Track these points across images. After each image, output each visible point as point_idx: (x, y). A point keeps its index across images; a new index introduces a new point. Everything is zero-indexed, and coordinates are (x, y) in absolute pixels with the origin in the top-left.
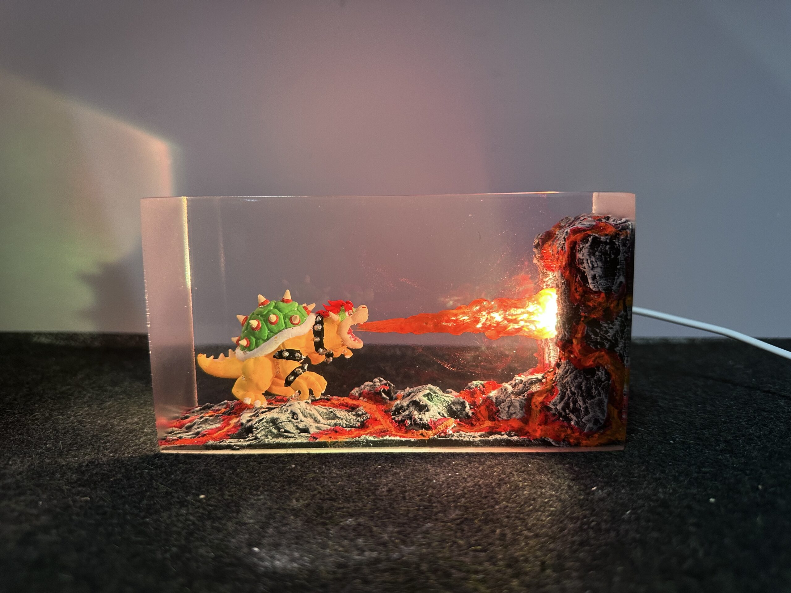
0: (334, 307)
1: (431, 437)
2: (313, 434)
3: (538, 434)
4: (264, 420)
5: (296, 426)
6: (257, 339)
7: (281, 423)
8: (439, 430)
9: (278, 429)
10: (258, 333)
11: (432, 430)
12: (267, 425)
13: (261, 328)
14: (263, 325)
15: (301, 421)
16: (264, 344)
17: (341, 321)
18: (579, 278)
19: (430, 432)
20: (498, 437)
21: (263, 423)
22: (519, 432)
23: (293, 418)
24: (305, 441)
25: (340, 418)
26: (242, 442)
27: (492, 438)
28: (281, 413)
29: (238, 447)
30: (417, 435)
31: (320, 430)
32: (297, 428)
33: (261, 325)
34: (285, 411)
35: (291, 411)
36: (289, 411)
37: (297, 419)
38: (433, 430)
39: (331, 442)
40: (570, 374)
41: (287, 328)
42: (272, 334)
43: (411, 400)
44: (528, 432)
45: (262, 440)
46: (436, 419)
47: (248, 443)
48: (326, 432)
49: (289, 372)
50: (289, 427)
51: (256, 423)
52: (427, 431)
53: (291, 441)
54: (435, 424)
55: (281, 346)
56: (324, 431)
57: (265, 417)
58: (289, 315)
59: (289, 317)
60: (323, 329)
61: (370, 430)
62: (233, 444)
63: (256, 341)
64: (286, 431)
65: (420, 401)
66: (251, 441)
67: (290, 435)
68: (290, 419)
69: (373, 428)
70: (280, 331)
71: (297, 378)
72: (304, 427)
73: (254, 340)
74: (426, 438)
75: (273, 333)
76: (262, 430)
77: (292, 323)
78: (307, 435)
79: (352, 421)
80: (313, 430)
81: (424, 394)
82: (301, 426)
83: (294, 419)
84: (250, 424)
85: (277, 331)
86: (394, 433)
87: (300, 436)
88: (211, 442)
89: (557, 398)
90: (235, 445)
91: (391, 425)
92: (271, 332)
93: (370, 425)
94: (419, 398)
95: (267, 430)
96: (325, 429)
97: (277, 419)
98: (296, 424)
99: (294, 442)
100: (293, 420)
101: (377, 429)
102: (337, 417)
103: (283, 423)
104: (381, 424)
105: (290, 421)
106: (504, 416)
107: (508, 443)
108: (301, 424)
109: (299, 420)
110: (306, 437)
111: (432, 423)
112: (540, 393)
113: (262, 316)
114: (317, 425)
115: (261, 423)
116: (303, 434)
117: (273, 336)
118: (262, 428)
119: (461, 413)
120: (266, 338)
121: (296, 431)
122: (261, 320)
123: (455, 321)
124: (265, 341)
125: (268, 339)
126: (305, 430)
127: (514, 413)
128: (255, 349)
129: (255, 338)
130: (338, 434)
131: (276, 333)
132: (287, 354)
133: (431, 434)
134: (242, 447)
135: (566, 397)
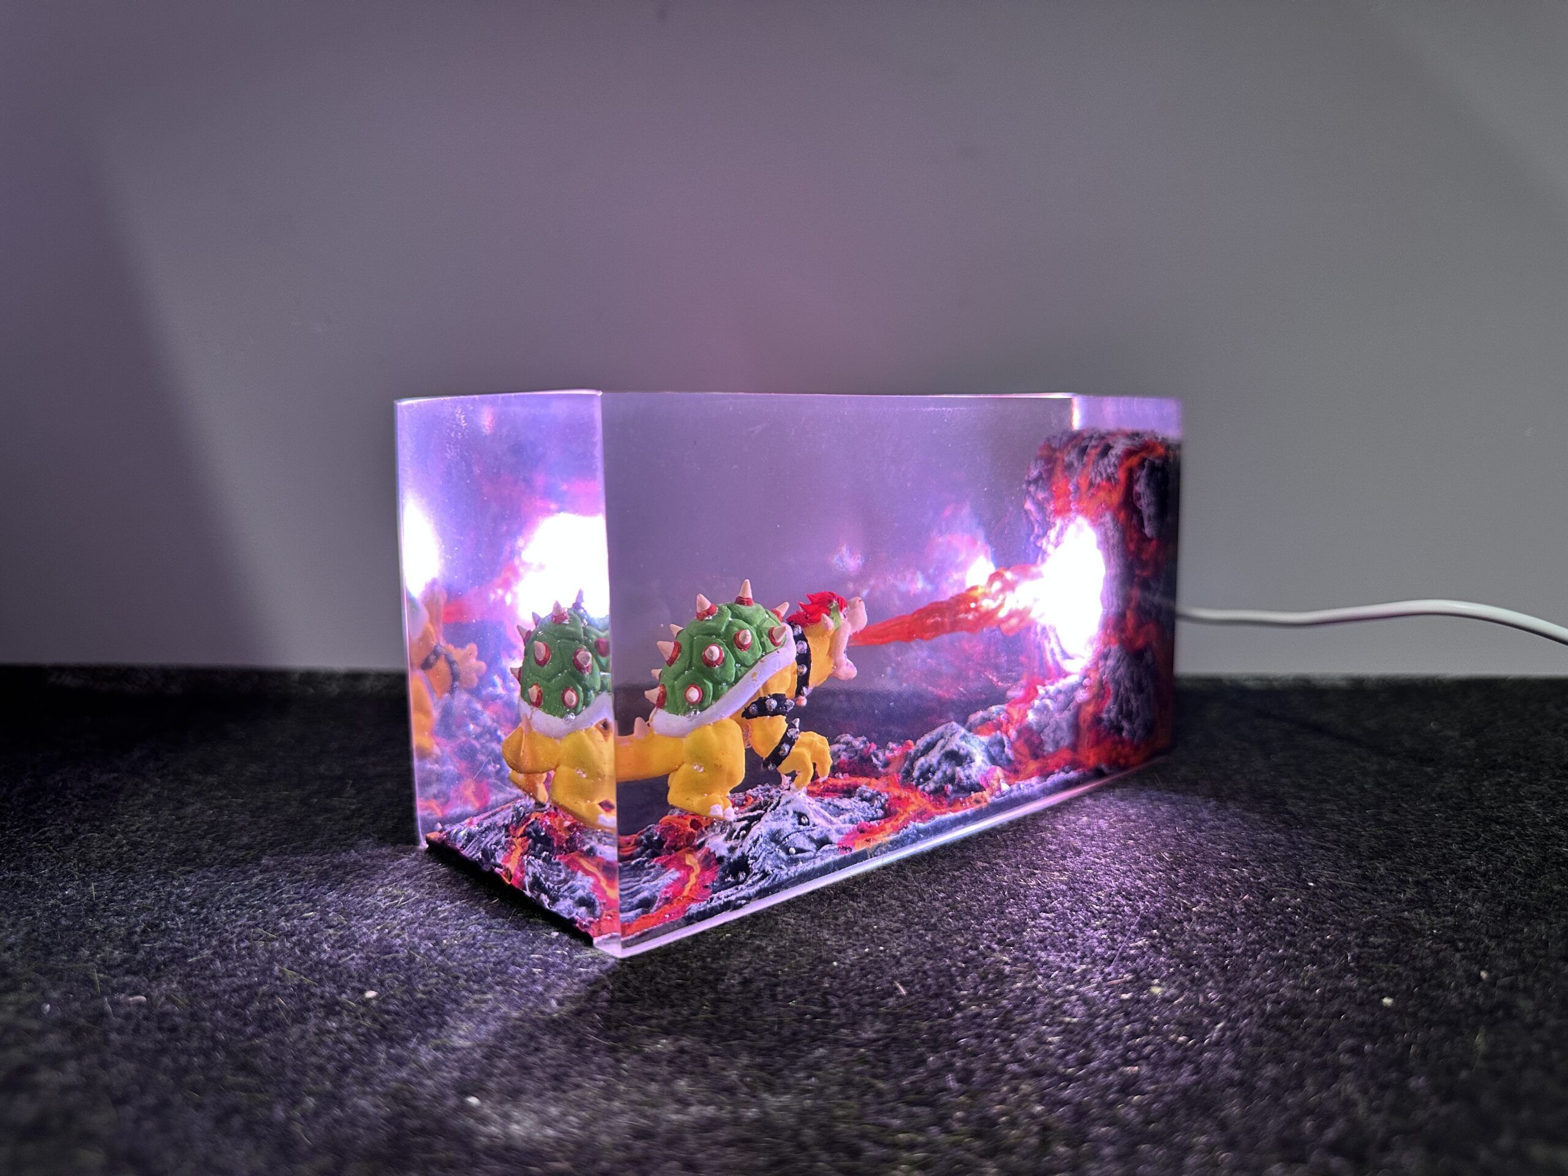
1: (989, 800)
2: (839, 844)
3: (1092, 762)
4: (761, 840)
5: (809, 837)
6: (717, 683)
7: (787, 837)
8: (994, 787)
10: (719, 671)
11: (985, 790)
12: (769, 848)
13: (724, 660)
14: (727, 653)
15: (814, 825)
16: (730, 691)
17: (837, 629)
18: (1134, 521)
19: (985, 793)
20: (1055, 778)
21: (760, 845)
22: (1074, 765)
23: (800, 823)
24: (838, 858)
25: (847, 810)
27: (1050, 781)
28: (779, 819)
30: (970, 803)
31: (842, 834)
32: (811, 839)
33: (724, 655)
34: (784, 815)
35: (795, 812)
36: (791, 813)
38: (987, 790)
43: (942, 752)
44: (1081, 762)
46: (984, 772)
47: (757, 888)
48: (851, 836)
50: (802, 842)
51: (750, 849)
52: (980, 793)
54: (985, 779)
56: (847, 834)
57: (759, 834)
58: (765, 629)
59: (767, 631)
60: (808, 649)
61: (904, 817)
63: (713, 687)
64: (799, 851)
65: (959, 749)
66: (760, 883)
67: (807, 855)
68: (797, 826)
69: (905, 811)
71: (793, 747)
72: (821, 836)
73: (710, 685)
74: (984, 805)
75: (746, 666)
76: (765, 858)
78: (833, 848)
79: (867, 810)
80: (835, 838)
81: (959, 737)
82: (816, 835)
83: (804, 825)
84: (738, 853)
85: (753, 662)
86: (935, 809)
87: (824, 851)
89: (1110, 702)
91: (925, 801)
92: (743, 665)
93: (899, 809)
95: (771, 856)
97: (779, 831)
98: (807, 834)
99: (824, 863)
100: (802, 827)
101: (913, 810)
102: (843, 809)
103: (791, 838)
104: (913, 803)
105: (798, 831)
106: (1049, 748)
107: (1068, 785)
108: (815, 832)
109: (811, 825)
110: (834, 850)
111: (981, 779)
112: (1088, 701)
113: (718, 635)
114: (834, 827)
115: (758, 846)
116: (826, 847)
117: (746, 672)
119: (1002, 757)
120: (733, 679)
121: (811, 847)
122: (722, 645)
124: (731, 685)
127: (1061, 739)
128: (711, 704)
129: (712, 681)
130: (869, 833)
131: (752, 666)
132: (774, 703)
133: (987, 797)
135: (1120, 698)
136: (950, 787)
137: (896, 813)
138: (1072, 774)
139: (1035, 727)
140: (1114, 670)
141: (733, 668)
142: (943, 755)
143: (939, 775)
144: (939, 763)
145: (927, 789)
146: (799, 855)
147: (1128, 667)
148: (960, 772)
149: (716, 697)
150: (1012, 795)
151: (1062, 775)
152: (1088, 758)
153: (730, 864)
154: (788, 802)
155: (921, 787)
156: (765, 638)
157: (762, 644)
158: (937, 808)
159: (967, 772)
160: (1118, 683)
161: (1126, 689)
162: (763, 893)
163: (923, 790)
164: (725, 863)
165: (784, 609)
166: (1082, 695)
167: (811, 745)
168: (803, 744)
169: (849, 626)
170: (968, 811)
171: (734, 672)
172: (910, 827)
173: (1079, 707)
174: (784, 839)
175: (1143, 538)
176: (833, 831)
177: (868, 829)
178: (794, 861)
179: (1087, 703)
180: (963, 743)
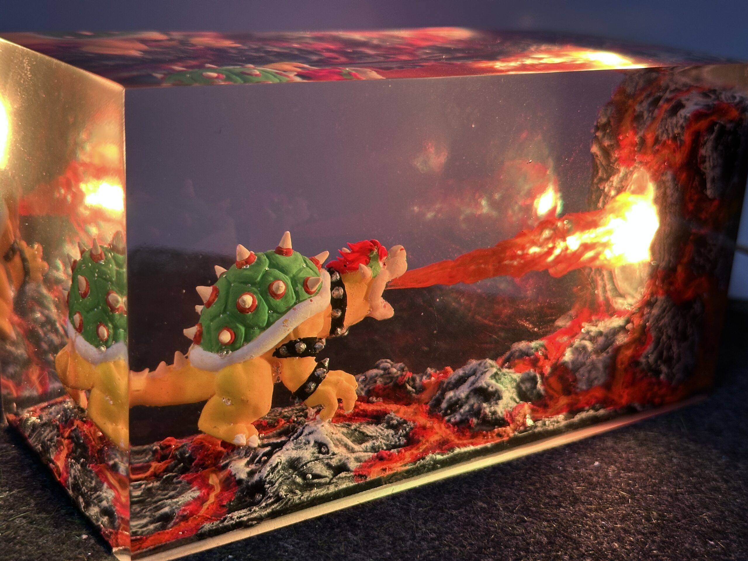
1: (512, 435)
2: (355, 471)
3: (624, 401)
4: (280, 467)
5: (328, 464)
6: (249, 328)
7: (306, 464)
8: (518, 423)
9: (303, 476)
10: (251, 317)
11: (509, 425)
12: (286, 474)
13: (257, 307)
14: (260, 301)
15: (334, 454)
16: (262, 334)
17: (374, 277)
18: (696, 183)
19: (508, 428)
20: (583, 415)
21: (278, 472)
22: (604, 403)
23: (320, 452)
24: (351, 484)
25: (371, 437)
26: (257, 512)
27: (577, 418)
28: (300, 448)
29: (256, 522)
30: (493, 437)
31: (360, 462)
32: (329, 466)
33: (257, 303)
34: (305, 444)
35: (316, 442)
36: (312, 443)
37: (327, 452)
38: (511, 425)
39: (388, 476)
40: (668, 311)
41: (300, 302)
42: (275, 315)
43: (472, 388)
44: (613, 400)
45: (289, 500)
46: (511, 408)
47: (269, 510)
48: (369, 464)
49: (306, 376)
50: (319, 468)
51: (268, 475)
52: (504, 428)
53: (332, 489)
54: (511, 415)
55: (292, 335)
56: (365, 461)
57: (279, 461)
58: (301, 278)
59: (302, 281)
60: (345, 295)
61: (424, 447)
62: (245, 519)
63: (246, 331)
64: (316, 476)
65: (489, 386)
66: (273, 506)
67: (323, 481)
68: (317, 455)
69: (427, 441)
70: (289, 309)
71: (320, 385)
72: (339, 464)
73: (243, 329)
74: (505, 439)
75: (278, 313)
76: (281, 483)
77: (308, 292)
78: (349, 475)
79: (391, 437)
80: (353, 465)
81: (491, 374)
82: (334, 462)
83: (323, 454)
84: (256, 477)
85: (285, 309)
86: (457, 441)
87: (340, 478)
88: (207, 526)
89: (650, 348)
90: (249, 520)
91: (448, 431)
92: (275, 311)
93: (421, 438)
94: (486, 383)
95: (288, 482)
96: (367, 458)
97: (298, 459)
98: (326, 461)
99: (337, 489)
100: (321, 456)
101: (434, 442)
102: (367, 436)
103: (309, 465)
104: (437, 433)
105: (317, 459)
106: (582, 386)
107: (594, 421)
108: (334, 460)
109: (330, 454)
110: (349, 477)
111: (507, 415)
113: (254, 284)
114: (354, 455)
115: (275, 472)
116: (343, 474)
117: (278, 318)
118: (280, 480)
119: (532, 393)
120: (265, 324)
121: (328, 473)
122: (256, 293)
123: (523, 256)
124: (263, 329)
125: (269, 324)
126: (342, 468)
127: (596, 378)
128: (243, 345)
129: (245, 326)
130: (385, 462)
131: (284, 313)
132: (303, 346)
133: (510, 431)
134: (260, 520)
135: (661, 345)
136: (475, 421)
137: (418, 441)
138: (602, 412)
139: (570, 366)
140: (658, 319)
141: (265, 314)
142: (472, 391)
143: (466, 408)
144: (467, 397)
145: (453, 420)
146: (316, 481)
147: (673, 317)
148: (487, 409)
149: (248, 339)
150: (536, 430)
151: (591, 413)
152: (621, 397)
153: (248, 487)
154: (310, 433)
155: (447, 418)
156: (300, 287)
157: (296, 293)
158: (459, 439)
159: (493, 409)
160: (660, 331)
161: (669, 338)
162: (274, 515)
163: (449, 421)
164: (244, 486)
165: (323, 257)
166: (621, 339)
167: (336, 384)
168: (330, 383)
169: (387, 273)
170: (489, 445)
171: (266, 318)
172: (428, 458)
173: (618, 350)
174: (303, 466)
175: (704, 198)
176: (352, 459)
177: (387, 457)
178: (308, 486)
179: (626, 346)
180: (493, 382)
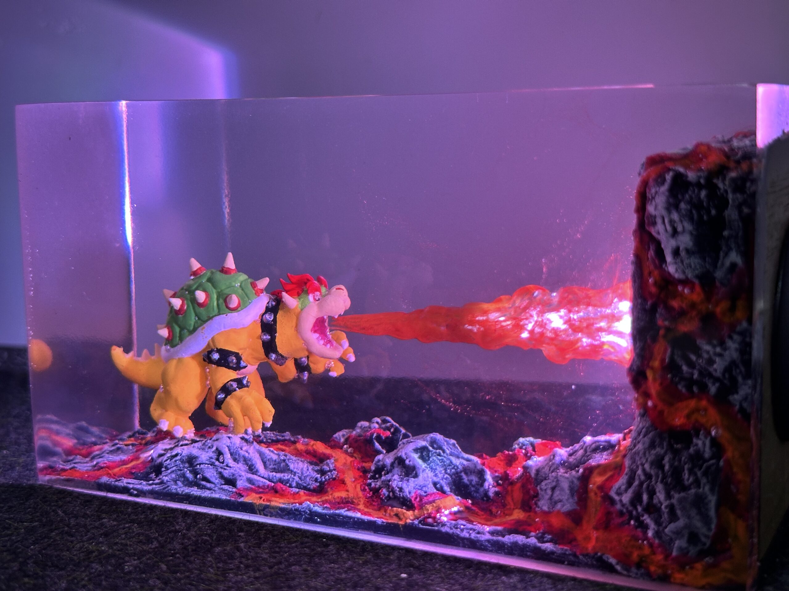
0: (294, 286)
5: (220, 473)
7: (200, 464)
10: (181, 319)
13: (186, 311)
14: (188, 306)
15: (227, 466)
16: (190, 337)
17: (302, 310)
18: (652, 253)
29: (135, 492)
33: (185, 308)
39: (260, 505)
41: (219, 314)
42: (199, 322)
49: (220, 385)
51: (166, 460)
55: (211, 343)
58: (225, 294)
60: (275, 320)
63: (180, 332)
70: (210, 319)
73: (177, 330)
77: (228, 307)
85: (206, 318)
88: (105, 479)
92: (199, 319)
95: (179, 473)
98: (220, 470)
100: (217, 463)
103: (202, 466)
105: (212, 464)
112: (602, 469)
117: (201, 325)
120: (192, 328)
122: (187, 299)
124: (191, 333)
125: (195, 329)
128: (178, 344)
129: (179, 326)
130: (278, 495)
131: (205, 322)
132: (217, 356)
